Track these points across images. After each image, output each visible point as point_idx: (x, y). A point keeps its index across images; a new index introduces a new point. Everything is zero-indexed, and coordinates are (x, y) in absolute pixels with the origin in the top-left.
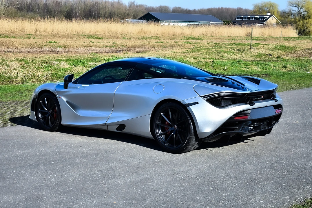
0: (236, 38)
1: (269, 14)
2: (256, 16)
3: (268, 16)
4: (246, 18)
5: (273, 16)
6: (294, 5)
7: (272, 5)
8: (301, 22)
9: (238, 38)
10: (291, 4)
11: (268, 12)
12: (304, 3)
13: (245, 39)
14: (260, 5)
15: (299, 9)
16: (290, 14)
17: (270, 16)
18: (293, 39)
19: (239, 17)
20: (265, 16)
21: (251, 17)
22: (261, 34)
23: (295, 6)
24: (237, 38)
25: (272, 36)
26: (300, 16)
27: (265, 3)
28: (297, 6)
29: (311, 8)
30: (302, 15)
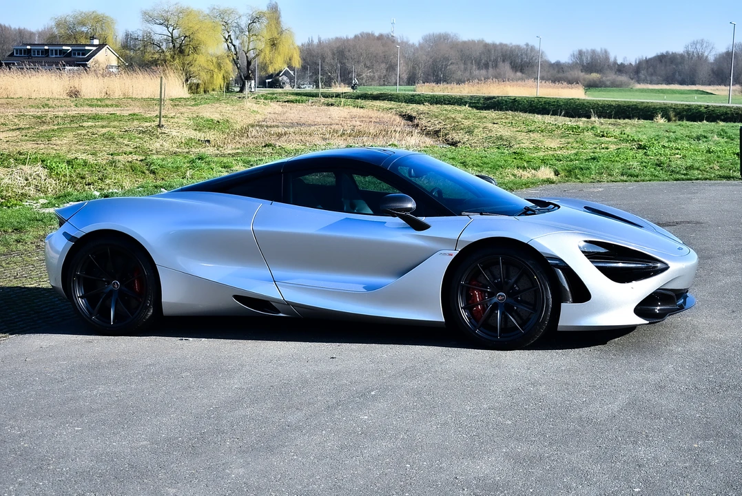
0: (50, 103)
1: (96, 42)
2: (64, 48)
3: (95, 48)
4: (38, 52)
5: (106, 47)
6: (157, 21)
7: (99, 20)
8: (177, 60)
9: (56, 102)
10: (149, 18)
11: (93, 38)
12: (181, 15)
13: (72, 104)
14: (68, 19)
15: (171, 29)
16: (149, 42)
17: (100, 47)
18: (183, 102)
19: (21, 50)
20: (87, 48)
21: (52, 50)
22: (105, 90)
23: (160, 24)
24: (51, 101)
26: (174, 46)
27: (83, 14)
28: (165, 23)
29: (196, 27)
30: (177, 45)
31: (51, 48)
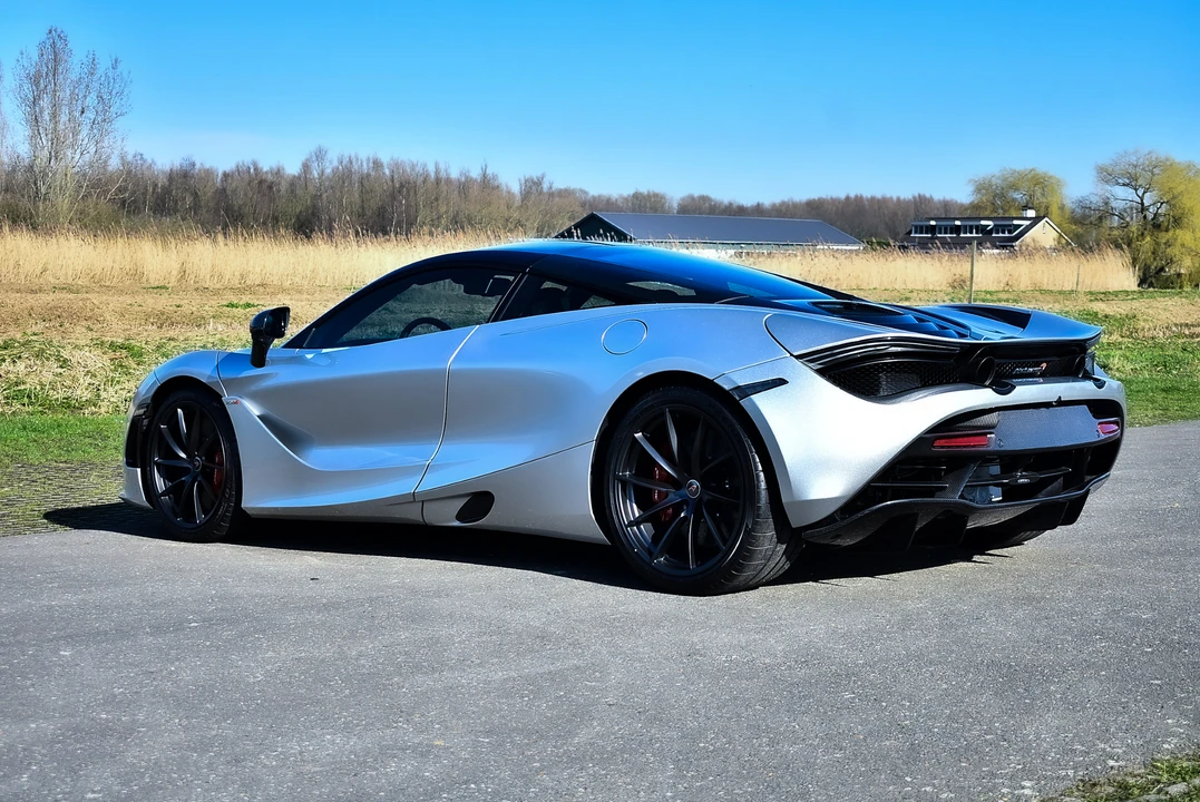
0: (913, 296)
1: (1031, 213)
2: (983, 222)
3: (1028, 223)
5: (1043, 221)
6: (1120, 181)
7: (1040, 182)
8: (1148, 239)
9: (922, 295)
10: (1107, 175)
11: (1026, 207)
12: (1156, 171)
13: (946, 298)
14: (994, 181)
15: (1140, 192)
16: (1105, 212)
17: (1036, 221)
18: (1121, 297)
19: (921, 227)
20: (1015, 222)
21: (965, 227)
22: (1005, 281)
23: (1124, 185)
24: (915, 294)
25: (1044, 287)
26: (1145, 217)
27: (1016, 174)
28: (1132, 182)
29: (1182, 188)
30: (1150, 216)
31: (965, 223)
